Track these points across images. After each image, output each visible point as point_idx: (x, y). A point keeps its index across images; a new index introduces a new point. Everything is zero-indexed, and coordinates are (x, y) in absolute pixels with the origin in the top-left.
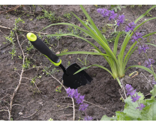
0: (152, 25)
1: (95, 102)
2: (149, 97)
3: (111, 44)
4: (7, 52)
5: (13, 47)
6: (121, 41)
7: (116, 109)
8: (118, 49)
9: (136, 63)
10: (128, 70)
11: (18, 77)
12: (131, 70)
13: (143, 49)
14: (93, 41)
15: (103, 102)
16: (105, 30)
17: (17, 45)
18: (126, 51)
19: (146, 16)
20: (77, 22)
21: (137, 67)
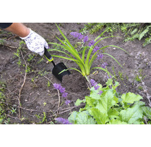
0: (106, 42)
1: (72, 91)
2: (105, 86)
3: (81, 55)
4: (15, 63)
5: (19, 60)
6: (87, 52)
7: (85, 95)
8: (85, 58)
9: (97, 66)
10: (92, 70)
11: (23, 78)
12: (94, 70)
13: (101, 57)
14: (70, 53)
15: (77, 91)
16: (76, 46)
17: (22, 58)
18: (90, 58)
19: (102, 37)
20: (58, 42)
21: (97, 68)
